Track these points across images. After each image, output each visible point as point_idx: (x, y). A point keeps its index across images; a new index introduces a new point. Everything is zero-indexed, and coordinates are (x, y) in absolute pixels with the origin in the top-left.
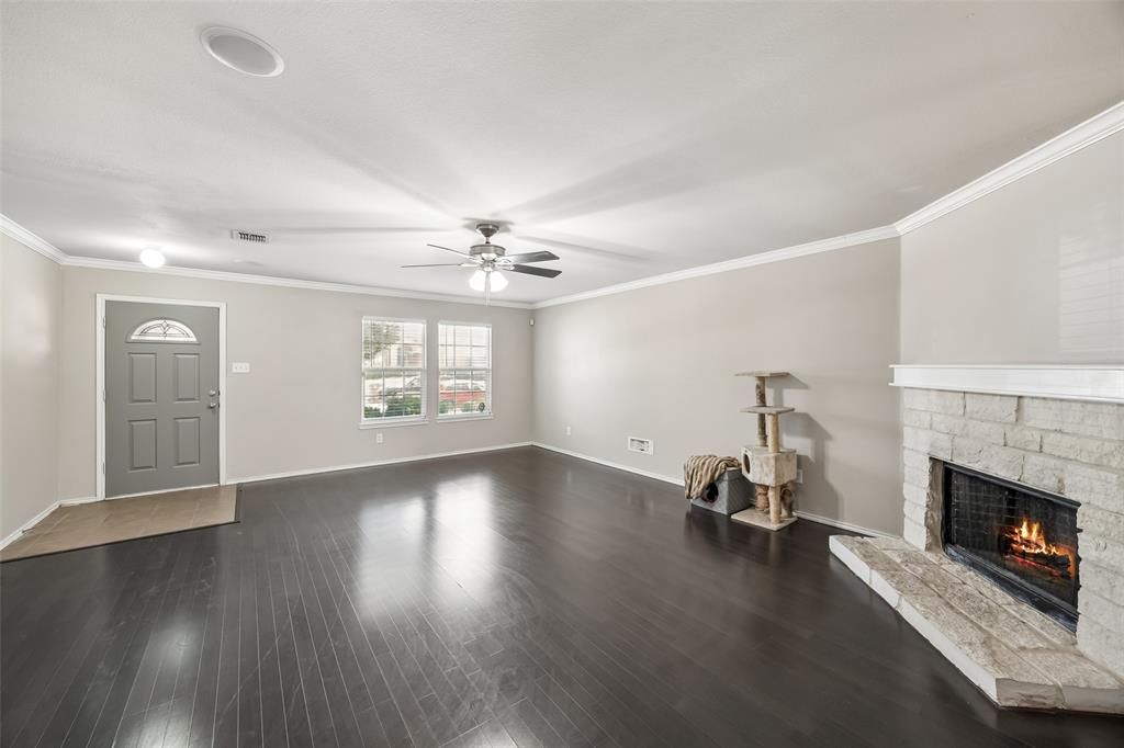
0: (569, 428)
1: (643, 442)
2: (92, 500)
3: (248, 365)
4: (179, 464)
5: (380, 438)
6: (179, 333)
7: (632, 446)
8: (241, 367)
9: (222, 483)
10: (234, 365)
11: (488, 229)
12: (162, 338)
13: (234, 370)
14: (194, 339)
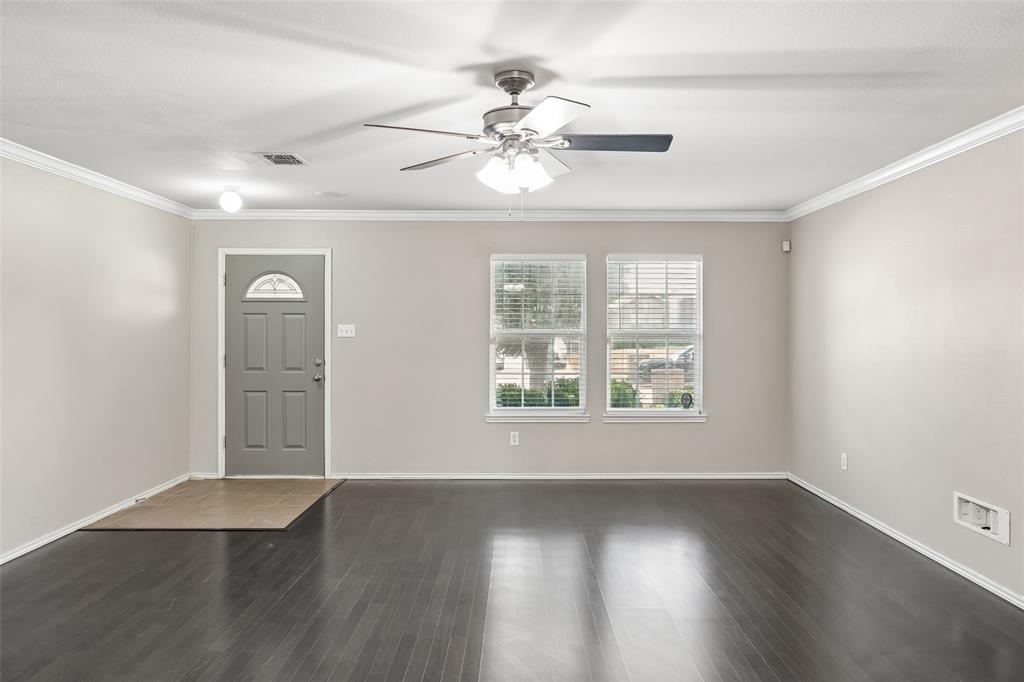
0: (844, 455)
1: (988, 510)
2: (214, 477)
3: (353, 327)
4: (288, 447)
5: (515, 438)
6: (287, 289)
7: (962, 514)
8: (347, 330)
9: (326, 477)
10: (340, 326)
11: (514, 78)
12: (272, 296)
13: (340, 334)
14: (300, 296)
